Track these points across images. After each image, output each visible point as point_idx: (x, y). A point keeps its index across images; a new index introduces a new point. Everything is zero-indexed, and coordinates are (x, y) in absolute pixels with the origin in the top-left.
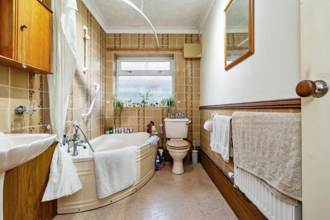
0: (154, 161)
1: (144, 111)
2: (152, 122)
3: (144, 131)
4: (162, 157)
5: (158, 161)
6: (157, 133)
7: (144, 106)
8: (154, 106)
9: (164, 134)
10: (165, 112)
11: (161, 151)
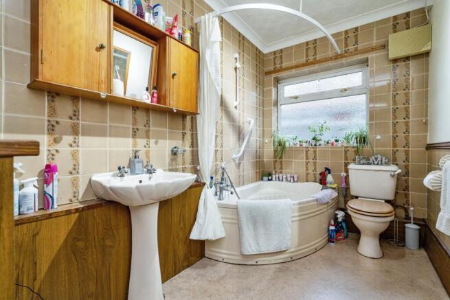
0: (325, 226)
1: (315, 152)
2: (327, 169)
3: (315, 181)
4: (341, 223)
5: (332, 228)
6: (335, 186)
7: (316, 145)
8: (332, 144)
9: (347, 189)
10: (351, 154)
11: (341, 215)
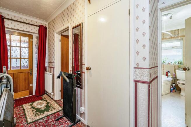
0: (169, 88)
1: (164, 66)
2: (168, 71)
3: (164, 75)
4: (174, 87)
5: (172, 88)
6: (171, 76)
7: (164, 64)
8: (170, 64)
9: (176, 77)
10: (177, 67)
11: (174, 85)
